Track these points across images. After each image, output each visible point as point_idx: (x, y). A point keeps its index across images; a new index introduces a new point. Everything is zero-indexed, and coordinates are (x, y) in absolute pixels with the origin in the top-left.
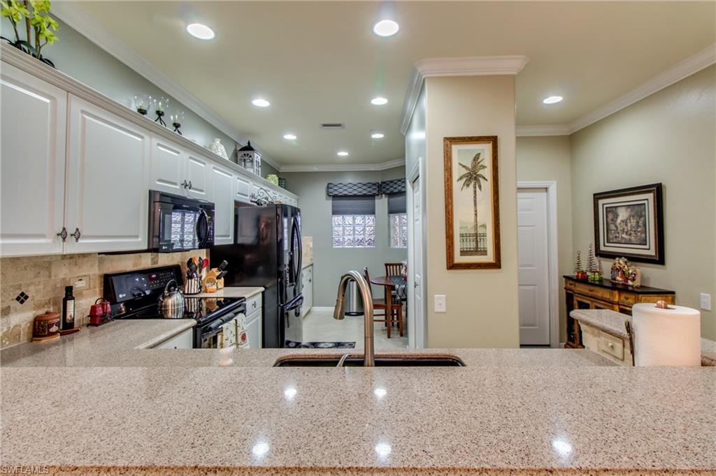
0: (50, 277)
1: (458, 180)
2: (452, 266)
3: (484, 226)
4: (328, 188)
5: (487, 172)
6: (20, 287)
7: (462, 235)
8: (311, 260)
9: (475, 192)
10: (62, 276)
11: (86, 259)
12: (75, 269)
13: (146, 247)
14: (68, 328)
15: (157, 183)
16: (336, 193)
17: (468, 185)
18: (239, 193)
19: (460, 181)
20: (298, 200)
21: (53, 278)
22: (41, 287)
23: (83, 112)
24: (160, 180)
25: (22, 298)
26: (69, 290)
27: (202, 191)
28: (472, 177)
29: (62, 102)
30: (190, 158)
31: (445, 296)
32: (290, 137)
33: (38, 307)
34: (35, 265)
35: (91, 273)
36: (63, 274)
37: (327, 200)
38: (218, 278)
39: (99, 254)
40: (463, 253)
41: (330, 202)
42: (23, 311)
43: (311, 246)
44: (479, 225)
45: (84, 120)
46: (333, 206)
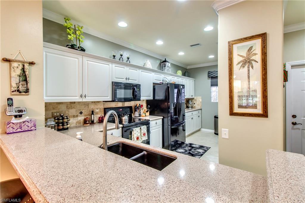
0: (88, 108)
1: (237, 65)
2: (232, 113)
3: (255, 91)
4: (208, 74)
5: (258, 57)
6: (80, 110)
7: (239, 96)
8: (201, 107)
9: (249, 70)
10: (92, 108)
11: (99, 103)
12: (96, 106)
13: (111, 100)
14: (92, 123)
15: (115, 79)
16: (212, 76)
17: (244, 67)
18: (155, 80)
19: (238, 65)
20: (195, 80)
21: (89, 108)
22: (86, 110)
23: (87, 60)
24: (116, 78)
25: (81, 113)
26: (93, 112)
27: (136, 80)
28: (247, 62)
29: (81, 59)
30: (130, 69)
31: (228, 130)
32: (181, 54)
33: (85, 116)
34: (84, 104)
35: (101, 107)
36: (92, 107)
37: (208, 79)
38: (147, 112)
39: (103, 101)
40: (240, 106)
41: (210, 80)
42: (81, 116)
43: (201, 101)
44: (251, 90)
45: (88, 63)
46: (211, 82)
